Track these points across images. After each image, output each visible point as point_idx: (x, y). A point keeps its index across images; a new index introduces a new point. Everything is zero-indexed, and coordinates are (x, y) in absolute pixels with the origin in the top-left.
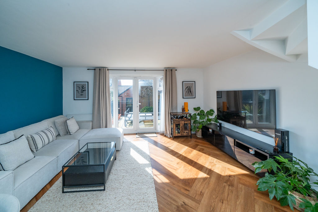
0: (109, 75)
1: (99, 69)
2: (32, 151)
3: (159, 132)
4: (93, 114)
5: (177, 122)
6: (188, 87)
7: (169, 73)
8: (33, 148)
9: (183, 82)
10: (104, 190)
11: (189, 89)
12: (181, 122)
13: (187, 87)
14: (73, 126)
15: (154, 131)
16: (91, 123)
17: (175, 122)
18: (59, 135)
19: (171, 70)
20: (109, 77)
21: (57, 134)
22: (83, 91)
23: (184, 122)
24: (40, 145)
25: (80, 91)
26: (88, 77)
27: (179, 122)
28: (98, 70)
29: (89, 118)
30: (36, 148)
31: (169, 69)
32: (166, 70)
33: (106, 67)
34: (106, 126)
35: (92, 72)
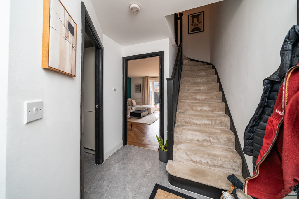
0: (149, 80)
4: (142, 99)
10: (141, 119)
14: (134, 102)
16: (141, 103)
22: (139, 88)
25: (137, 88)
26: (140, 82)
28: (144, 78)
29: (140, 100)
33: (148, 77)
34: (148, 105)
35: (142, 79)
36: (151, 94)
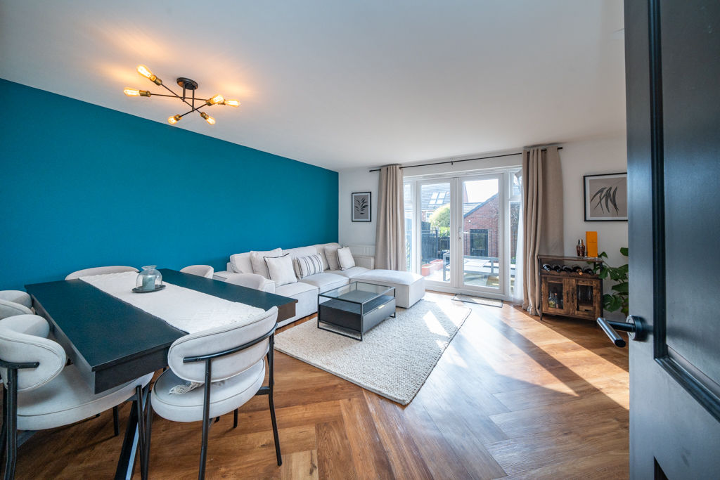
0: (402, 178)
1: (386, 168)
2: (297, 277)
3: (512, 300)
4: (376, 245)
5: (552, 279)
6: (605, 191)
7: (536, 161)
8: (298, 274)
9: (584, 177)
10: (361, 340)
11: (608, 195)
12: (565, 280)
13: (601, 191)
14: (346, 257)
15: (500, 295)
16: (372, 260)
17: (545, 278)
18: (329, 269)
19: (544, 151)
20: (402, 180)
21: (327, 267)
22: (364, 207)
23: (577, 281)
24: (305, 273)
25: (360, 208)
26: (370, 184)
27: (560, 279)
28: (384, 170)
29: (370, 250)
30: (302, 275)
31: (536, 149)
32: (528, 153)
33: (398, 164)
34: (397, 269)
35: (376, 175)
36: (410, 227)
